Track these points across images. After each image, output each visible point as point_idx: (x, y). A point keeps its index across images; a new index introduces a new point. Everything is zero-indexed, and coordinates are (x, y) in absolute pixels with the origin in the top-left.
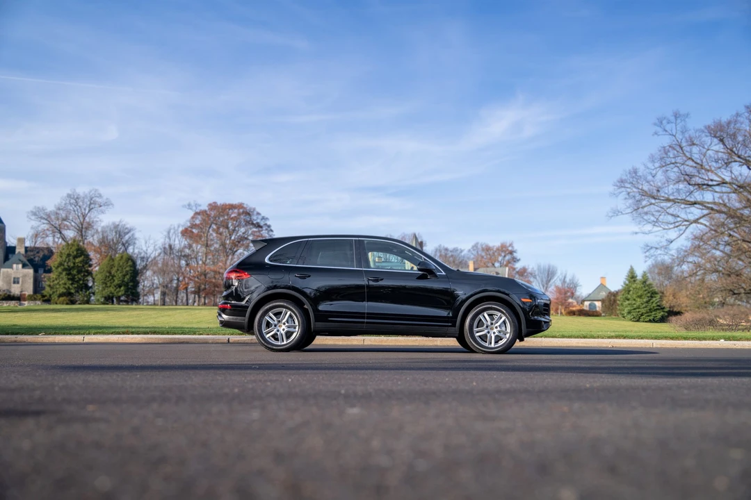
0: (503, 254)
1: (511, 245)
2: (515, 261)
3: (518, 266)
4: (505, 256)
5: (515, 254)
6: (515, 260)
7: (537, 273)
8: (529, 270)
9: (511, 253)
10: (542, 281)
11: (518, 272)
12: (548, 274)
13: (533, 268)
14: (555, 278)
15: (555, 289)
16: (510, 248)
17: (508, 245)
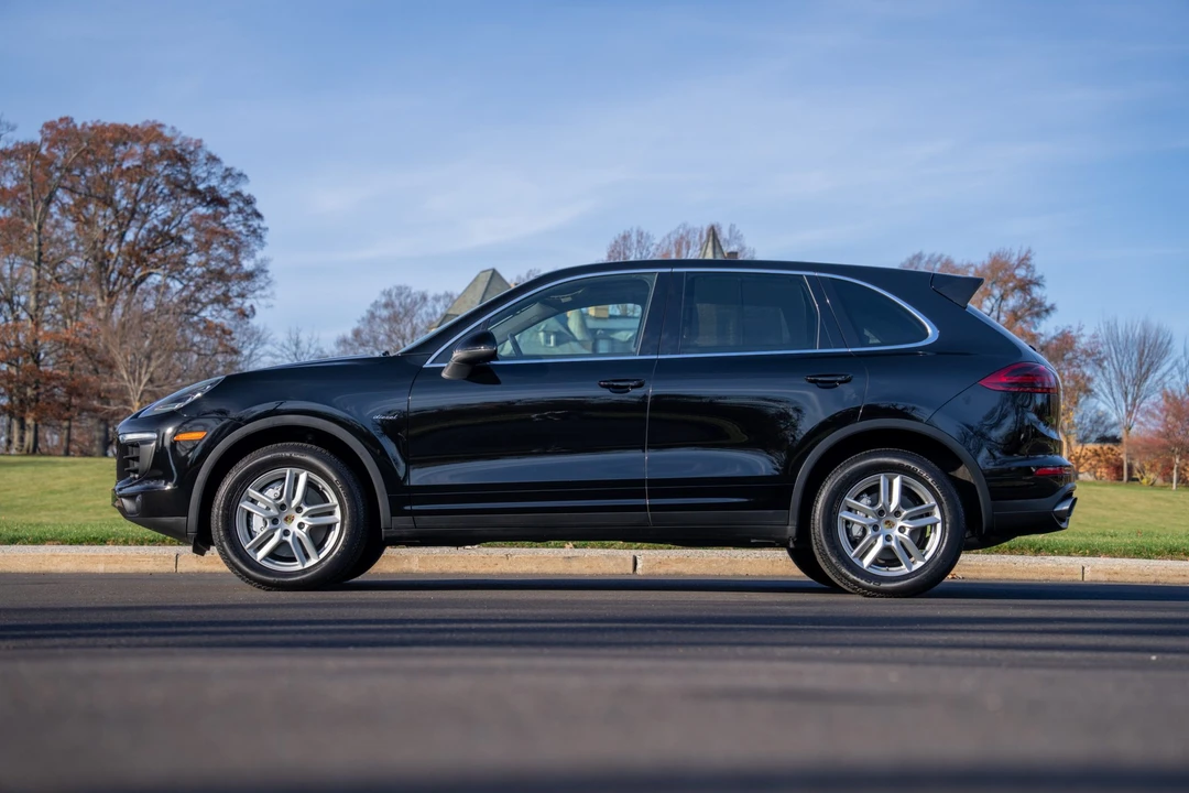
0: (997, 292)
1: (1024, 261)
2: (1038, 315)
3: (1048, 328)
4: (1003, 298)
5: (1036, 292)
6: (1039, 310)
7: (1104, 349)
8: (1083, 342)
9: (1024, 286)
10: (1121, 377)
11: (1043, 349)
12: (1141, 354)
13: (1095, 336)
14: (1165, 368)
15: (1162, 403)
16: (1021, 273)
17: (1014, 260)
